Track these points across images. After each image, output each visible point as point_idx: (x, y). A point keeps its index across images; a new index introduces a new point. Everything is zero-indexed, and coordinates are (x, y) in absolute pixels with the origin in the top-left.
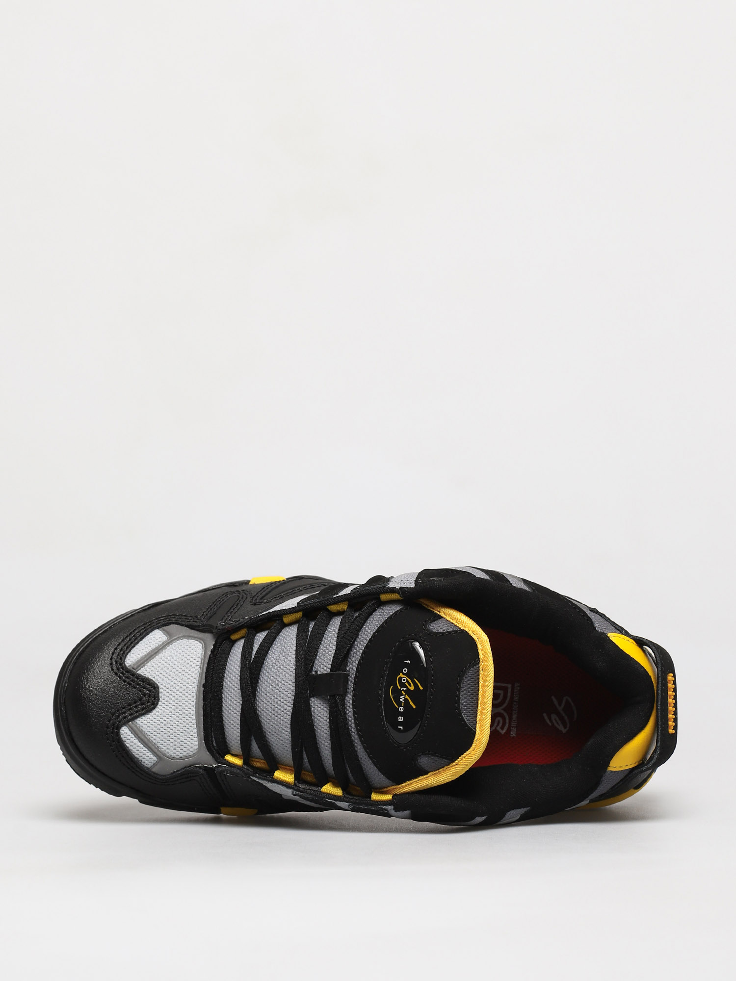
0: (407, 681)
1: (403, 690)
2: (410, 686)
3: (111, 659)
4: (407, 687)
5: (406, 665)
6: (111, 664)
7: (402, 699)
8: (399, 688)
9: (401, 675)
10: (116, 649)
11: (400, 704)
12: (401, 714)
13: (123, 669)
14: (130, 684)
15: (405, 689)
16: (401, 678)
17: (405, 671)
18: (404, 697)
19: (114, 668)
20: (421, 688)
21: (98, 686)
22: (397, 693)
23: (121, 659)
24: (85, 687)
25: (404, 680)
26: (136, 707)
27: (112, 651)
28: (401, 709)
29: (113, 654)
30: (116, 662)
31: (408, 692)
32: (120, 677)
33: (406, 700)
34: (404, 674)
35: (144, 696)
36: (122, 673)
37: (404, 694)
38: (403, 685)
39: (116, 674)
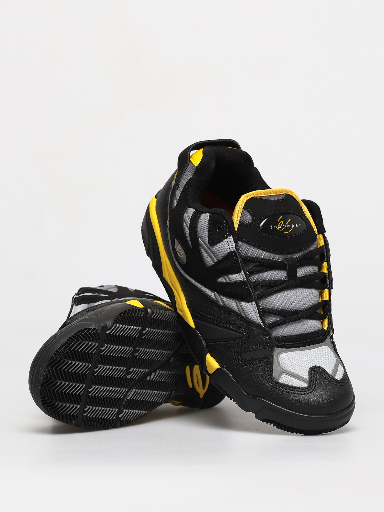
0: (280, 225)
1: (285, 226)
2: (282, 223)
3: (308, 393)
4: (283, 225)
5: (273, 227)
6: (311, 392)
7: (288, 226)
8: (284, 228)
9: (278, 229)
10: (301, 394)
11: (291, 227)
12: (295, 226)
13: (311, 386)
14: (316, 380)
15: (284, 225)
16: (279, 228)
17: (276, 227)
18: (287, 225)
19: (311, 390)
20: (281, 217)
21: (325, 393)
22: (287, 229)
23: (306, 389)
24: (328, 399)
25: (280, 227)
26: (325, 375)
27: (303, 395)
28: (293, 226)
29: (305, 394)
30: (308, 391)
31: (285, 223)
32: (315, 386)
33: (288, 224)
34: (277, 228)
35: (318, 372)
36: (313, 385)
37: (286, 225)
38: (282, 227)
39: (315, 388)
